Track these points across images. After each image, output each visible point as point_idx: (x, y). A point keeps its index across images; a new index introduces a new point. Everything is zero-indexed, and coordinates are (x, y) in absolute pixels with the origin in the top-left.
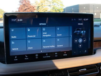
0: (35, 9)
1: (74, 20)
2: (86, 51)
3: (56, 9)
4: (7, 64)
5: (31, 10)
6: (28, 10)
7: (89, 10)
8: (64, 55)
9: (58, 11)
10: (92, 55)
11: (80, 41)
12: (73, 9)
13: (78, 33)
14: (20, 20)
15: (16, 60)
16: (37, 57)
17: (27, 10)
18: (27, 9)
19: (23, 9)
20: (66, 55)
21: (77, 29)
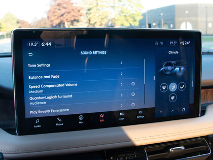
0: (82, 14)
1: (159, 44)
2: (184, 109)
3: (127, 15)
4: (19, 135)
5: (74, 16)
7: (197, 16)
8: (138, 117)
9: (131, 17)
10: (198, 117)
11: (173, 87)
12: (162, 14)
13: (168, 71)
14: (47, 44)
15: (39, 126)
16: (81, 121)
19: (56, 14)
20: (143, 117)
21: (166, 62)
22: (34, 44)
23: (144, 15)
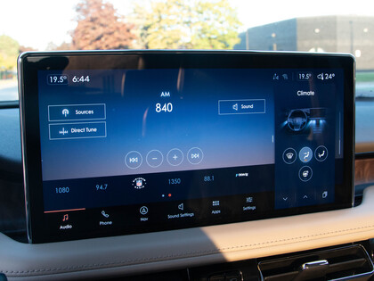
0: (134, 35)
1: (281, 77)
2: (326, 193)
3: (213, 37)
4: (34, 242)
5: (119, 39)
6: (106, 39)
7: (334, 37)
8: (245, 209)
9: (220, 41)
10: (350, 207)
11: (306, 155)
12: (273, 35)
13: (297, 126)
15: (68, 227)
16: (144, 216)
17: (103, 39)
18: (105, 36)
19: (88, 36)
20: (254, 208)
21: (293, 111)
22: (59, 79)
23: (242, 37)
